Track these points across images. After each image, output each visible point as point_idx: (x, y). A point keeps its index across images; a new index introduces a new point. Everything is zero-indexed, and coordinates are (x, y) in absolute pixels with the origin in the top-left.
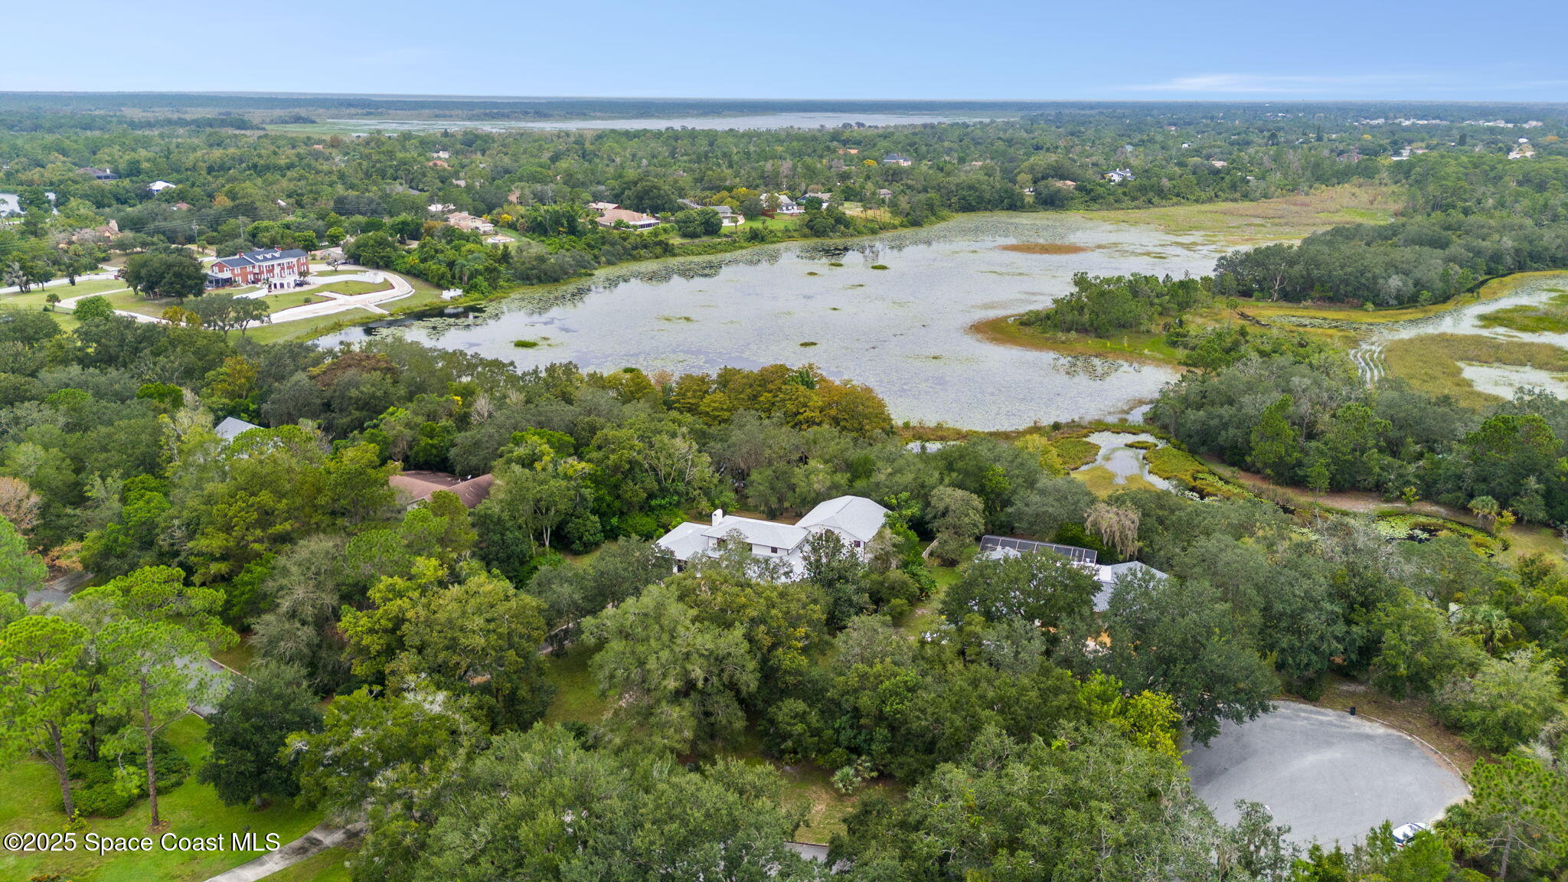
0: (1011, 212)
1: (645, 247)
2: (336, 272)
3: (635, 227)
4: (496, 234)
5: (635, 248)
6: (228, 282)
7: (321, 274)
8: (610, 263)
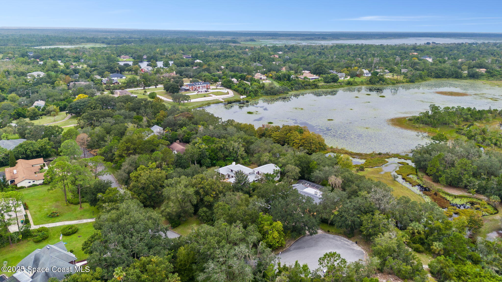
0: (456, 79)
1: (310, 85)
2: (217, 89)
3: (310, 79)
4: (267, 79)
5: (306, 85)
6: (188, 90)
7: (213, 89)
8: (296, 90)
